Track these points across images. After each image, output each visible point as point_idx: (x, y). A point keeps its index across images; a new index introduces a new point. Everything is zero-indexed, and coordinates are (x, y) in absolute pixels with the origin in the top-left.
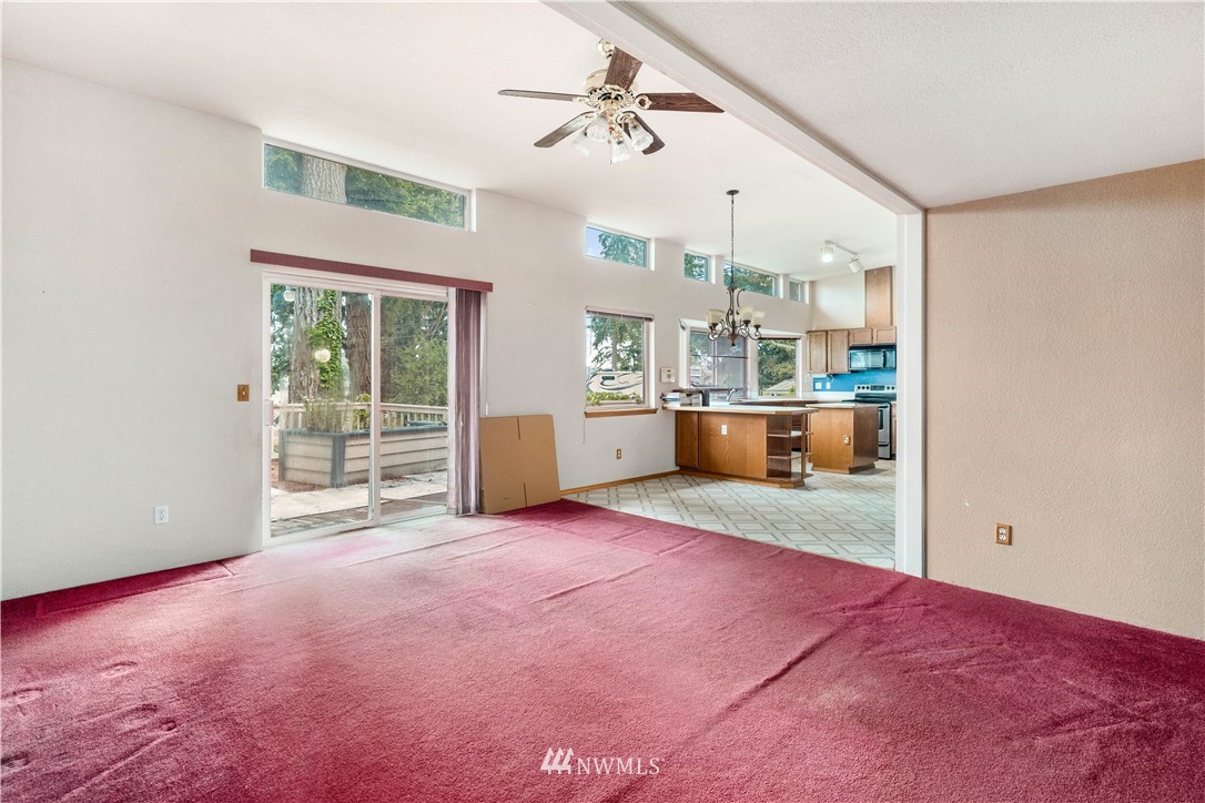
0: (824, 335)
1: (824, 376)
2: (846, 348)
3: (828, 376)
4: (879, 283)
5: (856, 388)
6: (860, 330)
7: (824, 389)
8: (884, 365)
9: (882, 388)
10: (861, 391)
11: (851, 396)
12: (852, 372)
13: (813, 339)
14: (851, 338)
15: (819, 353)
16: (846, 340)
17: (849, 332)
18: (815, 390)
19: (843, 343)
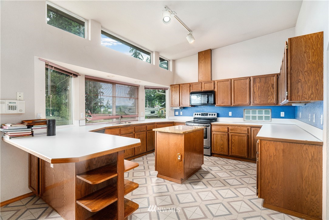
0: (178, 87)
1: (178, 108)
2: (189, 93)
3: (181, 108)
4: (205, 58)
5: (194, 115)
6: (196, 83)
7: (179, 115)
8: (208, 102)
9: (207, 115)
10: (197, 116)
11: (191, 119)
12: (192, 106)
13: (173, 89)
14: (191, 88)
15: (176, 97)
16: (188, 89)
17: (190, 85)
18: (175, 115)
19: (187, 90)
